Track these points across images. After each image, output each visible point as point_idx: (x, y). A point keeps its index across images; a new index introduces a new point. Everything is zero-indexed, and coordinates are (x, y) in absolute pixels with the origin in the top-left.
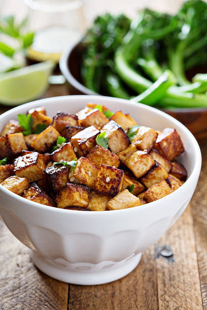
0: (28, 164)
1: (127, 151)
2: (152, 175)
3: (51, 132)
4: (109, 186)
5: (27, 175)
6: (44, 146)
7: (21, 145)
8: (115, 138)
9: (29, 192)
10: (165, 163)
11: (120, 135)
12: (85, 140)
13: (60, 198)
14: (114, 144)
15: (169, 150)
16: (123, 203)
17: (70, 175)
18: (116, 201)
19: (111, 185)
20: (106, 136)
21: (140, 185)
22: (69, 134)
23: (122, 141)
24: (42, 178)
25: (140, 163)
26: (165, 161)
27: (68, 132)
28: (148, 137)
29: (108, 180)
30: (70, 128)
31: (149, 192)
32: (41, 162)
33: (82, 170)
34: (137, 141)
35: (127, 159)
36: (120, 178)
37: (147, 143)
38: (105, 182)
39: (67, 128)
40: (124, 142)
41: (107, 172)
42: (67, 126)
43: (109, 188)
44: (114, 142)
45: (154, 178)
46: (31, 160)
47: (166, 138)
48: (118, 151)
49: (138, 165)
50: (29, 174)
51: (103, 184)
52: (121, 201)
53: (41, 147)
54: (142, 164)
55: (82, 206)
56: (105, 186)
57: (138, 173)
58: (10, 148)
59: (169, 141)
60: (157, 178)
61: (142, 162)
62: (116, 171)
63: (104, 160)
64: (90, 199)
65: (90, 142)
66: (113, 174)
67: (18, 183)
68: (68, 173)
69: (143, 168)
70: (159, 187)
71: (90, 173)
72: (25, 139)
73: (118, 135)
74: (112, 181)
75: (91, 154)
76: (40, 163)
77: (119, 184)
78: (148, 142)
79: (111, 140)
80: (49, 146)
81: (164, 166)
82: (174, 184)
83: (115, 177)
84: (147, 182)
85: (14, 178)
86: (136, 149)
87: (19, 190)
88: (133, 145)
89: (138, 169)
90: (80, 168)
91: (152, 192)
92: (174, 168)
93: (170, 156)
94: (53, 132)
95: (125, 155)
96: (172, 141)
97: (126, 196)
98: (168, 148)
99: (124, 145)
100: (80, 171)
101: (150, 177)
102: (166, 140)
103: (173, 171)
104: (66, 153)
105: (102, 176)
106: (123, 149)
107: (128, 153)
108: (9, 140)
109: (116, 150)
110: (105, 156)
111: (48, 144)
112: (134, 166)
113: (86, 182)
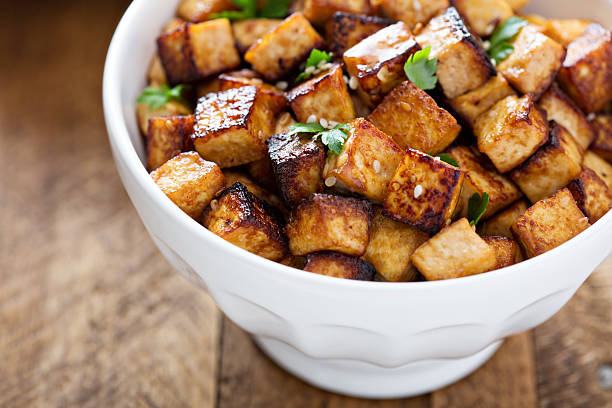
0: (228, 123)
1: (482, 93)
2: (539, 166)
3: (296, 31)
4: (419, 207)
5: (223, 148)
6: (276, 65)
7: (221, 54)
8: (453, 60)
9: (224, 208)
10: (579, 125)
11: (467, 54)
12: (377, 66)
13: (297, 227)
14: (451, 75)
15: (593, 87)
16: (451, 257)
17: (327, 166)
18: (435, 250)
19: (424, 206)
20: (432, 55)
21: (508, 188)
22: (340, 35)
23: (473, 69)
24: (259, 158)
25: (507, 140)
26: (580, 119)
27: (340, 29)
28: (539, 61)
29: (419, 191)
30: (346, 20)
31: (525, 221)
32: (263, 115)
33: (358, 159)
34: (513, 67)
35: (480, 115)
36: (449, 190)
37: (536, 75)
38: (411, 196)
39: (339, 19)
40: (477, 72)
41: (419, 172)
42: (338, 13)
43: (420, 211)
44: (453, 70)
45: (545, 172)
46: (236, 113)
47: (587, 56)
48: (461, 91)
49: (503, 143)
50: (227, 147)
51: (406, 199)
52: (447, 253)
53: (268, 69)
54: (513, 141)
55: (349, 251)
56: (410, 207)
57: (502, 163)
58: (192, 63)
59: (596, 64)
60: (552, 173)
61: (513, 137)
62: (442, 170)
63: (419, 126)
64: (371, 232)
65: (390, 70)
66: (434, 176)
67: (197, 177)
68: (321, 164)
69: (516, 152)
70: (552, 210)
71: (377, 165)
72: (233, 33)
73: (462, 55)
74: (429, 194)
75: (388, 105)
76: (258, 119)
77: (446, 205)
78: (539, 74)
79: (444, 67)
80: (288, 65)
81: (574, 133)
82: (593, 194)
83: (437, 185)
84: (525, 180)
85: (188, 160)
86: (506, 90)
87: (197, 194)
88: (501, 79)
89: (502, 154)
90: (351, 153)
91: (532, 223)
92: (602, 135)
93: (596, 101)
94: (301, 31)
95: (477, 103)
96: (604, 65)
97: (461, 240)
98: (592, 82)
99: (478, 76)
100: (351, 163)
101: (535, 169)
102: (587, 61)
103: (599, 142)
104: (326, 97)
105: (406, 179)
106: (474, 86)
107: (485, 98)
108: (191, 41)
109: (457, 88)
110: (422, 114)
111: (287, 61)
112: (492, 146)
113: (366, 189)
